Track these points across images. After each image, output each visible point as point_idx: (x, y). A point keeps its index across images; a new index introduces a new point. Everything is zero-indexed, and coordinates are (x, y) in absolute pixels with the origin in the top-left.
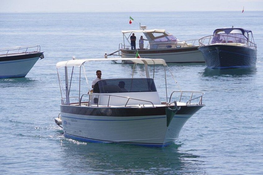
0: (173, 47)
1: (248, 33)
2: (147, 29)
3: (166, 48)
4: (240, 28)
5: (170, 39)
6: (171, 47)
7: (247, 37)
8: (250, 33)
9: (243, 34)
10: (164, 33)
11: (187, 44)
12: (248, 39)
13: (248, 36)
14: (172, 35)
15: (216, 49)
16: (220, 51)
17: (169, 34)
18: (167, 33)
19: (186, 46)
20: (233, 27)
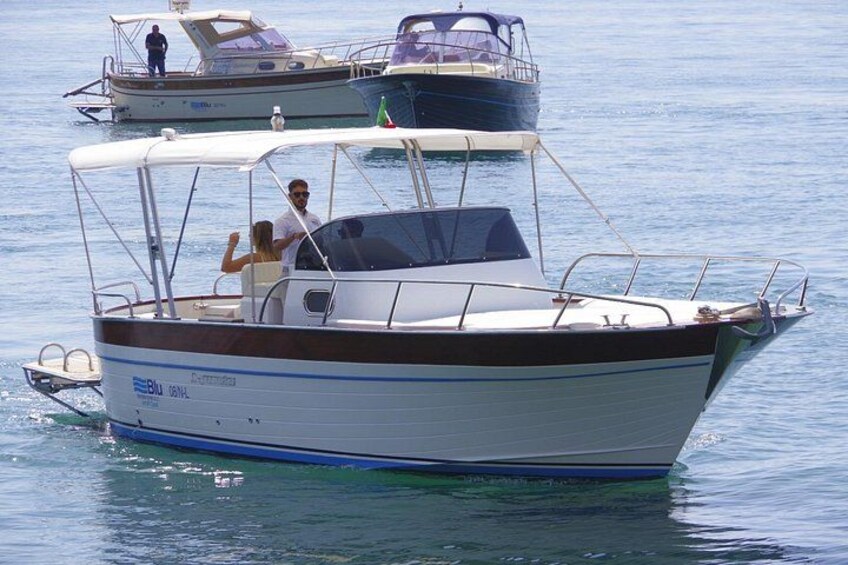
0: (281, 68)
1: (509, 27)
2: (194, 11)
3: (259, 71)
4: (485, 11)
5: (269, 42)
6: (272, 66)
7: (507, 41)
8: (516, 28)
9: (495, 32)
10: (248, 23)
11: (322, 59)
12: (510, 48)
13: (511, 38)
14: (273, 30)
15: (404, 86)
16: (419, 92)
17: (265, 26)
18: (258, 24)
19: (319, 65)
20: (461, 7)
